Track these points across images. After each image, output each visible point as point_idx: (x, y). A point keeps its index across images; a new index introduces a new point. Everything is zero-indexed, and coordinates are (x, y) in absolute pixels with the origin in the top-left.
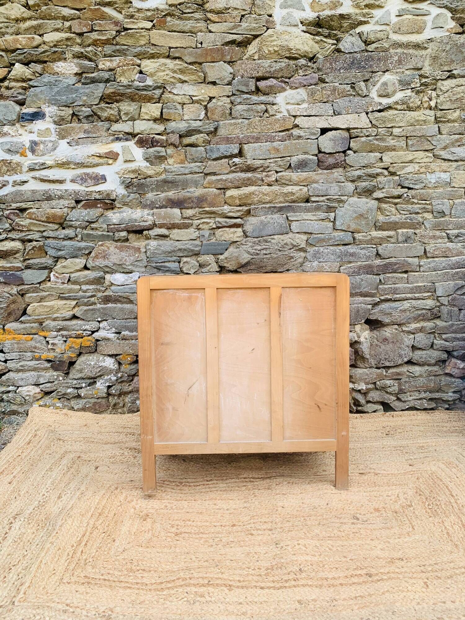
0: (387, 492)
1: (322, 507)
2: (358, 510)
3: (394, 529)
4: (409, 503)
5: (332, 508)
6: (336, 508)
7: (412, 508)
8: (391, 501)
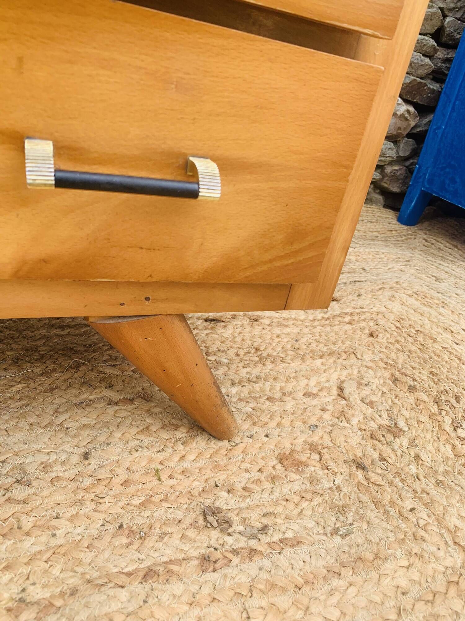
0: (303, 382)
1: (57, 470)
2: (217, 467)
3: (389, 567)
4: (385, 421)
5: (104, 474)
6: (123, 475)
7: (404, 441)
8: (327, 416)
